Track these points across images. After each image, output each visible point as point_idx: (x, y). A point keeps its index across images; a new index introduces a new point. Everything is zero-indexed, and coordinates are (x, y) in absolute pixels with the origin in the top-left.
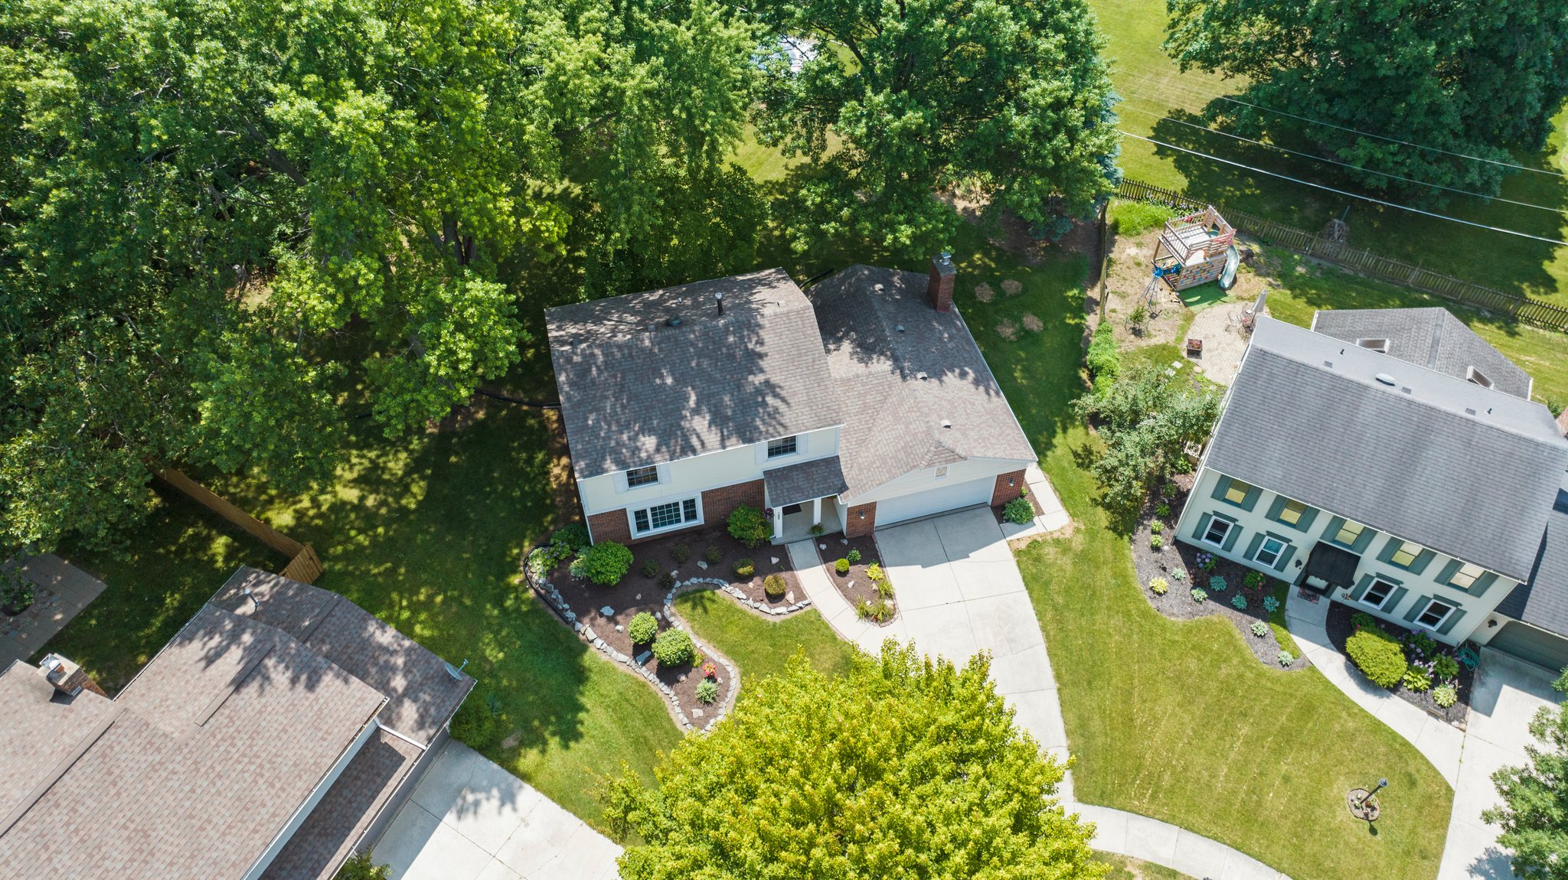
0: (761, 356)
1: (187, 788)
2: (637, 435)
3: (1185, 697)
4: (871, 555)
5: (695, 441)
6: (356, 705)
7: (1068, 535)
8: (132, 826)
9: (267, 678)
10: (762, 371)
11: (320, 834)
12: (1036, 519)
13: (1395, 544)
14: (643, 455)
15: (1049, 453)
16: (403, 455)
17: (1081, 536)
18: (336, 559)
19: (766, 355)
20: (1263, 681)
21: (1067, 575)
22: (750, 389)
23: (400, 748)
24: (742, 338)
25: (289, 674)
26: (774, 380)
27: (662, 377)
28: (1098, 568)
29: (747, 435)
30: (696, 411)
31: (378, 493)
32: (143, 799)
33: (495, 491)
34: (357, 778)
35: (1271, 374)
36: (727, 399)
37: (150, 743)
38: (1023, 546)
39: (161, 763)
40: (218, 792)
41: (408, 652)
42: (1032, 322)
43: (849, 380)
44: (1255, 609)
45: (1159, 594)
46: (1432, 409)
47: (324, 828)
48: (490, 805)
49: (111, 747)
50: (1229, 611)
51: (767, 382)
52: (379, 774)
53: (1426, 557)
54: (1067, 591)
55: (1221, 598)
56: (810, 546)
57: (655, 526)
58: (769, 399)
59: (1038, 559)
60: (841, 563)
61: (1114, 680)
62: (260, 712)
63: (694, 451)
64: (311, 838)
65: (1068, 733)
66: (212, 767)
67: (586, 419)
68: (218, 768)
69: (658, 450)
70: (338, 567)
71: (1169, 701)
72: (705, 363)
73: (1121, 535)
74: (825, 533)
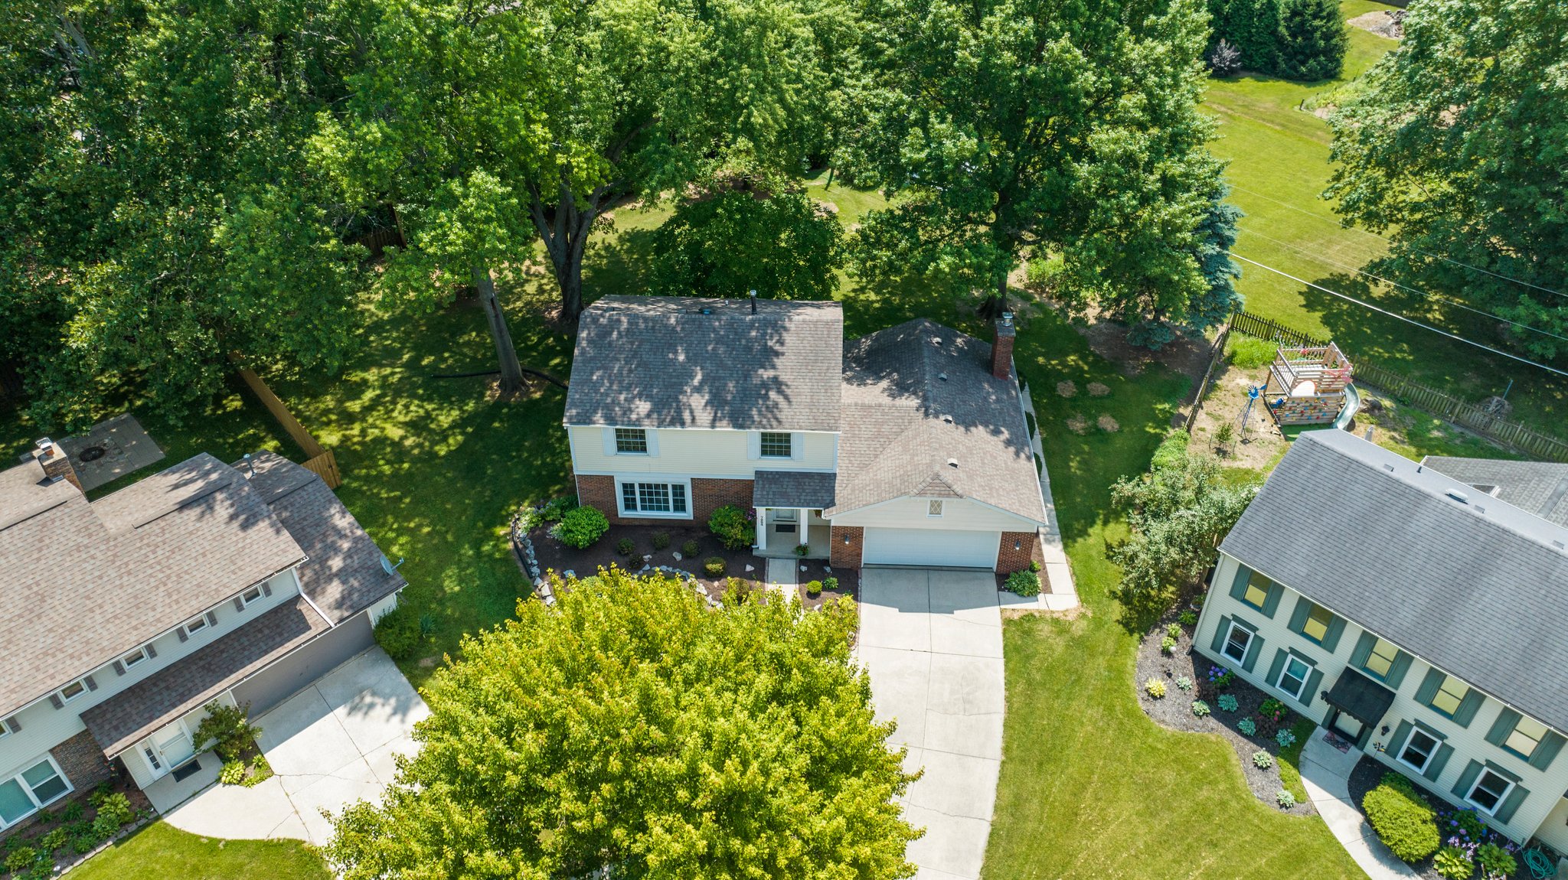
0: (777, 354)
1: (97, 574)
2: (634, 398)
3: (1148, 807)
4: (849, 585)
5: (687, 416)
6: (276, 554)
7: (1070, 618)
8: (35, 589)
9: (211, 508)
10: (774, 367)
11: (203, 667)
12: (1041, 596)
13: (1434, 679)
14: (634, 416)
15: (1080, 540)
16: (455, 413)
17: (1085, 623)
18: (357, 478)
19: (783, 354)
20: (1250, 816)
21: (1056, 655)
22: (756, 381)
23: (310, 618)
24: (764, 334)
25: (231, 511)
26: (783, 377)
27: (676, 352)
28: (1092, 656)
29: (740, 420)
30: (698, 390)
31: (419, 436)
32: (56, 569)
33: (519, 457)
34: (260, 631)
35: (1317, 466)
36: (731, 385)
37: (87, 528)
38: (1016, 617)
39: (86, 547)
40: (121, 586)
41: (356, 540)
42: (1108, 423)
43: (870, 407)
44: (1263, 737)
45: (1154, 697)
46: (1505, 531)
47: (210, 664)
48: (382, 711)
49: (53, 521)
50: (1232, 734)
51: (775, 379)
52: (281, 634)
53: (1473, 700)
54: (1050, 670)
55: (1229, 719)
56: (792, 565)
57: (644, 508)
58: (773, 395)
59: (1027, 633)
60: (815, 585)
61: (1071, 770)
62: (191, 533)
63: (683, 424)
64: (194, 667)
65: (997, 809)
66: (127, 564)
67: (592, 374)
68: (131, 566)
69: (648, 416)
70: (355, 485)
71: (1126, 808)
72: (721, 350)
73: (1131, 632)
74: (810, 557)
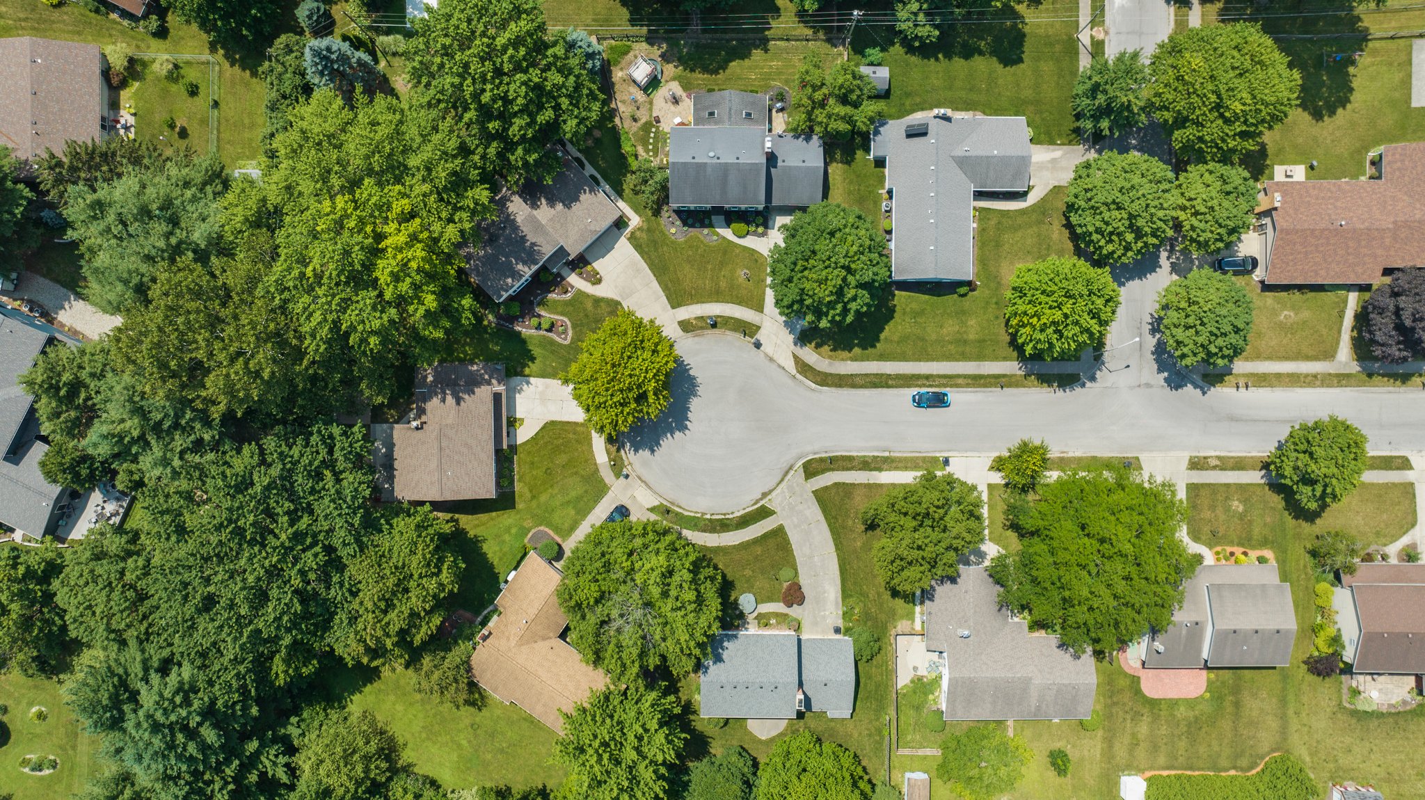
0: (525, 236)
1: (467, 431)
2: (505, 280)
3: (691, 264)
4: (587, 263)
5: (522, 273)
6: (484, 391)
7: (641, 224)
9: (462, 398)
10: (528, 240)
11: (498, 420)
12: (630, 224)
14: (510, 285)
15: (624, 193)
17: (645, 223)
20: (711, 249)
21: (646, 239)
22: (528, 248)
23: (500, 392)
24: (516, 233)
25: (466, 394)
27: (501, 259)
28: (654, 232)
29: (535, 262)
30: (516, 263)
34: (497, 405)
35: (678, 169)
36: (523, 256)
38: (629, 235)
39: (457, 430)
41: (483, 368)
42: (597, 133)
43: (551, 217)
44: (703, 225)
45: (675, 233)
46: (727, 163)
47: (498, 417)
50: (696, 230)
51: (532, 243)
52: (499, 400)
54: (648, 245)
55: (693, 226)
56: (567, 269)
58: (535, 248)
59: (635, 238)
60: (579, 270)
61: (671, 269)
63: (524, 276)
69: (513, 281)
72: (511, 247)
73: (657, 217)
74: (569, 263)
